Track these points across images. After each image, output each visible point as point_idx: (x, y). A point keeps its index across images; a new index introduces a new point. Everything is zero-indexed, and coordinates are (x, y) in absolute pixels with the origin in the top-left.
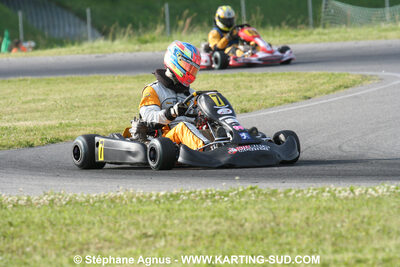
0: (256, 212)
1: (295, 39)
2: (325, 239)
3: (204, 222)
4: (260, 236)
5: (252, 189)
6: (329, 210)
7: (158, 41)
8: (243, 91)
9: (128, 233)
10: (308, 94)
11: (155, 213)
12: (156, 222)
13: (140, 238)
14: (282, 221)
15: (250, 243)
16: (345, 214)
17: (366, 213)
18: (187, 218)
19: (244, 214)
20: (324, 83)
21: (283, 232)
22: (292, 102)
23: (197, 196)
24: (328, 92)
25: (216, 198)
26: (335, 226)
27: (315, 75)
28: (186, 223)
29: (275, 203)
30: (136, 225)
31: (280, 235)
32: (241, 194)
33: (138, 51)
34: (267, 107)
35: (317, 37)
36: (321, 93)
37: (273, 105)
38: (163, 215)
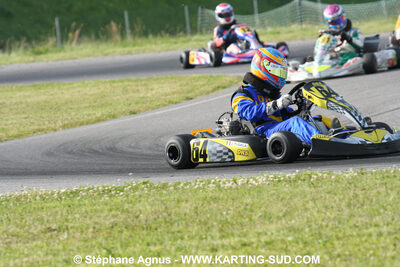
0: (149, 204)
1: (175, 46)
2: (213, 226)
3: (103, 215)
4: (154, 226)
5: (144, 183)
6: (215, 199)
7: (51, 52)
8: (132, 94)
9: (33, 228)
10: (190, 95)
11: (57, 209)
12: (58, 217)
13: (45, 232)
14: (173, 211)
15: (145, 232)
16: (230, 202)
17: (249, 201)
18: (86, 212)
19: (139, 206)
20: (204, 85)
21: (175, 221)
22: (176, 103)
23: (95, 192)
24: (208, 93)
25: (113, 193)
26: (222, 214)
27: (194, 78)
28: (86, 217)
29: (166, 195)
30: (41, 220)
31: (171, 224)
32: (135, 189)
33: (34, 61)
34: (153, 109)
35: (195, 43)
36: (201, 94)
37: (158, 107)
38: (65, 211)
